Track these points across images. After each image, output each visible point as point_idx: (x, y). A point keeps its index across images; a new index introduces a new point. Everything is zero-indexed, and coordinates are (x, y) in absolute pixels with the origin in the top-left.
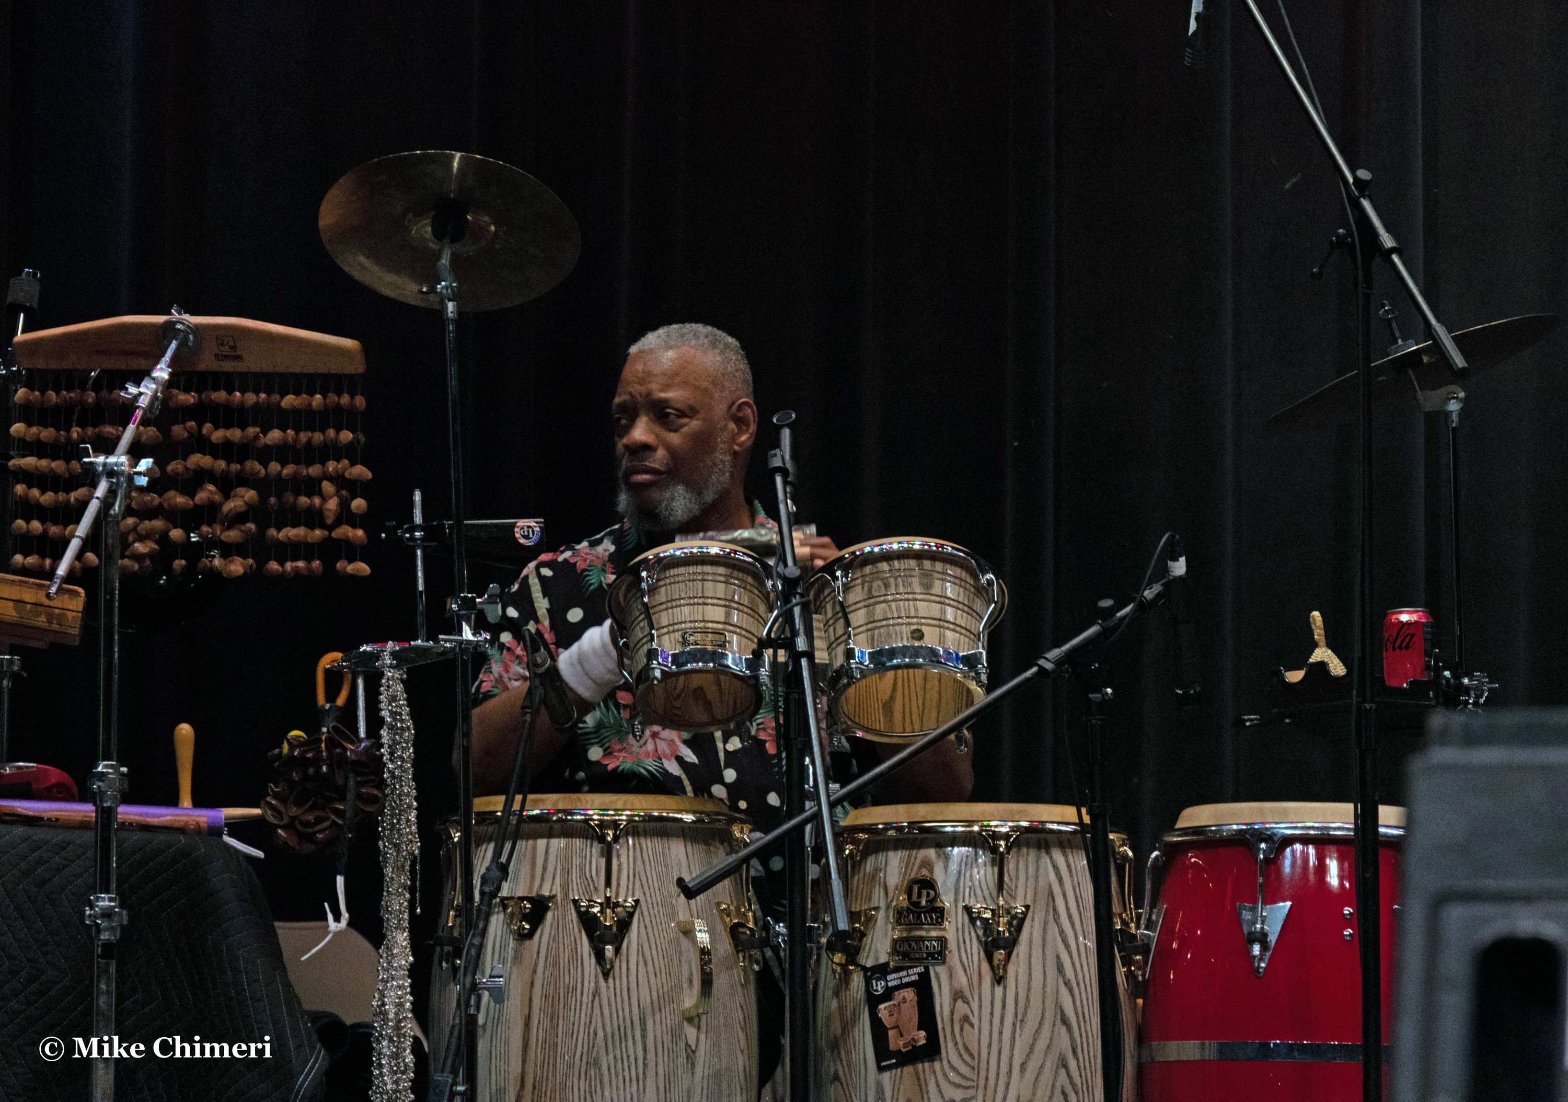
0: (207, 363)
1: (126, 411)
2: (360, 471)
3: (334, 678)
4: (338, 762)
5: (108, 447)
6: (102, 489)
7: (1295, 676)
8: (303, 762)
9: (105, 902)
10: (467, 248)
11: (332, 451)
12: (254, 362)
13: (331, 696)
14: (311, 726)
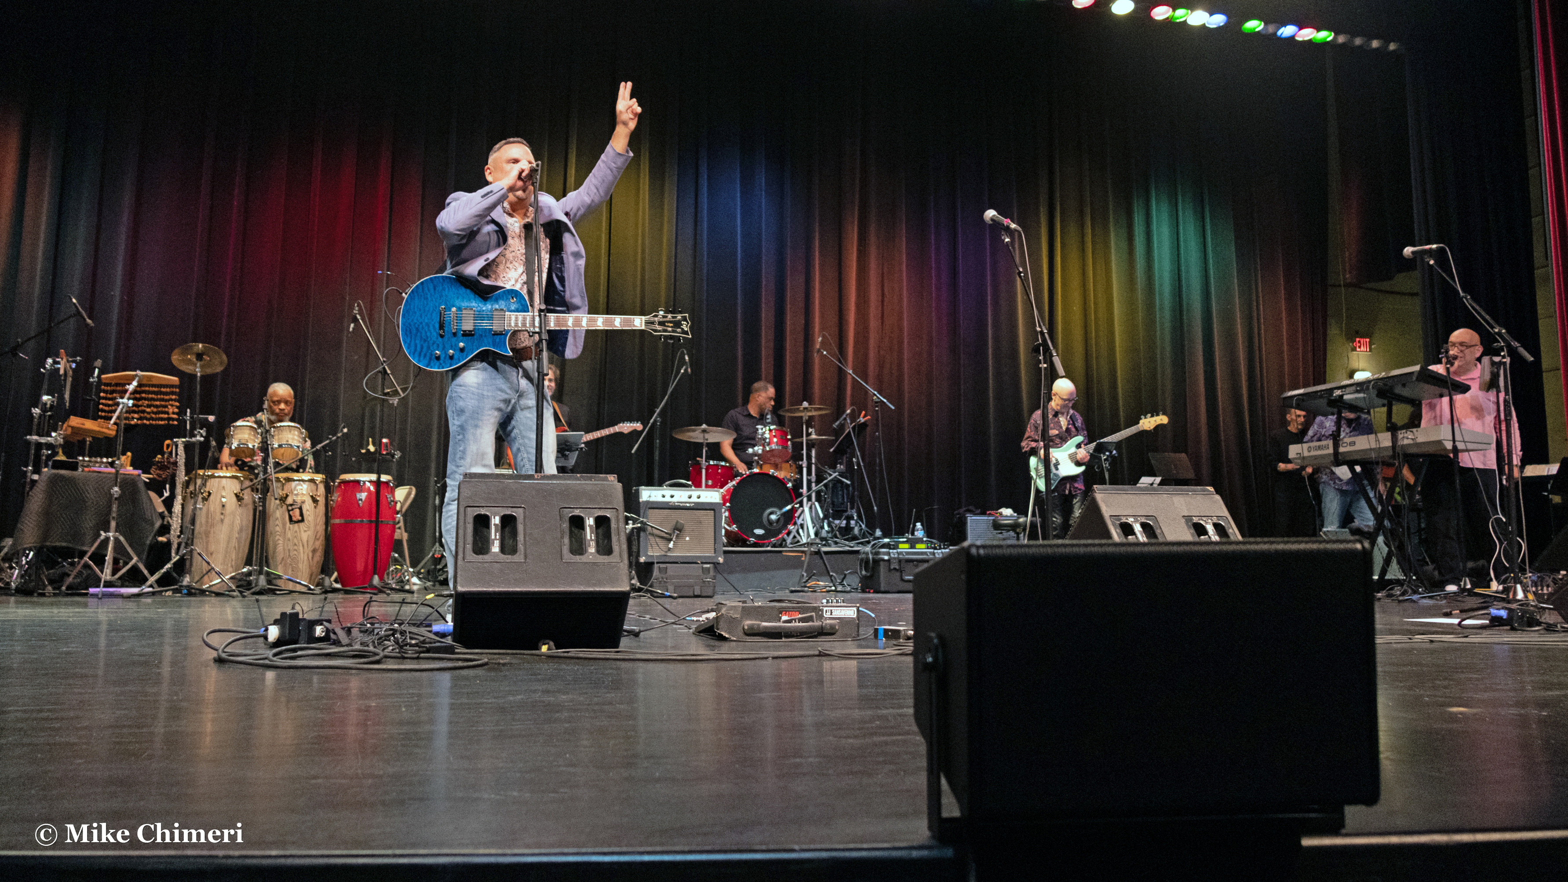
0: (145, 382)
1: (126, 391)
2: (177, 404)
3: (168, 446)
4: (169, 462)
5: (122, 398)
6: (121, 406)
7: (363, 451)
8: (161, 462)
9: (116, 489)
10: (202, 363)
11: (172, 400)
12: (155, 382)
13: (168, 448)
14: (163, 454)
